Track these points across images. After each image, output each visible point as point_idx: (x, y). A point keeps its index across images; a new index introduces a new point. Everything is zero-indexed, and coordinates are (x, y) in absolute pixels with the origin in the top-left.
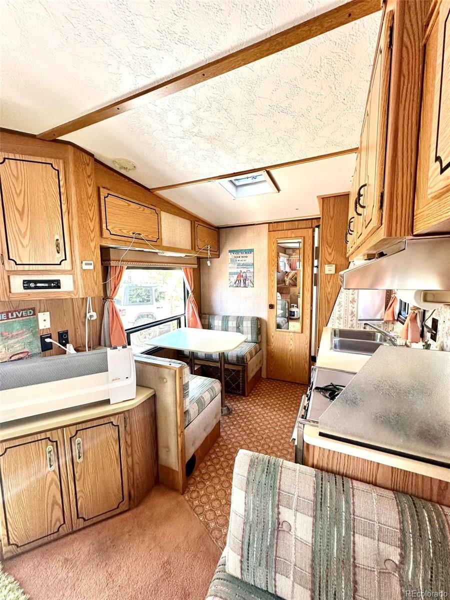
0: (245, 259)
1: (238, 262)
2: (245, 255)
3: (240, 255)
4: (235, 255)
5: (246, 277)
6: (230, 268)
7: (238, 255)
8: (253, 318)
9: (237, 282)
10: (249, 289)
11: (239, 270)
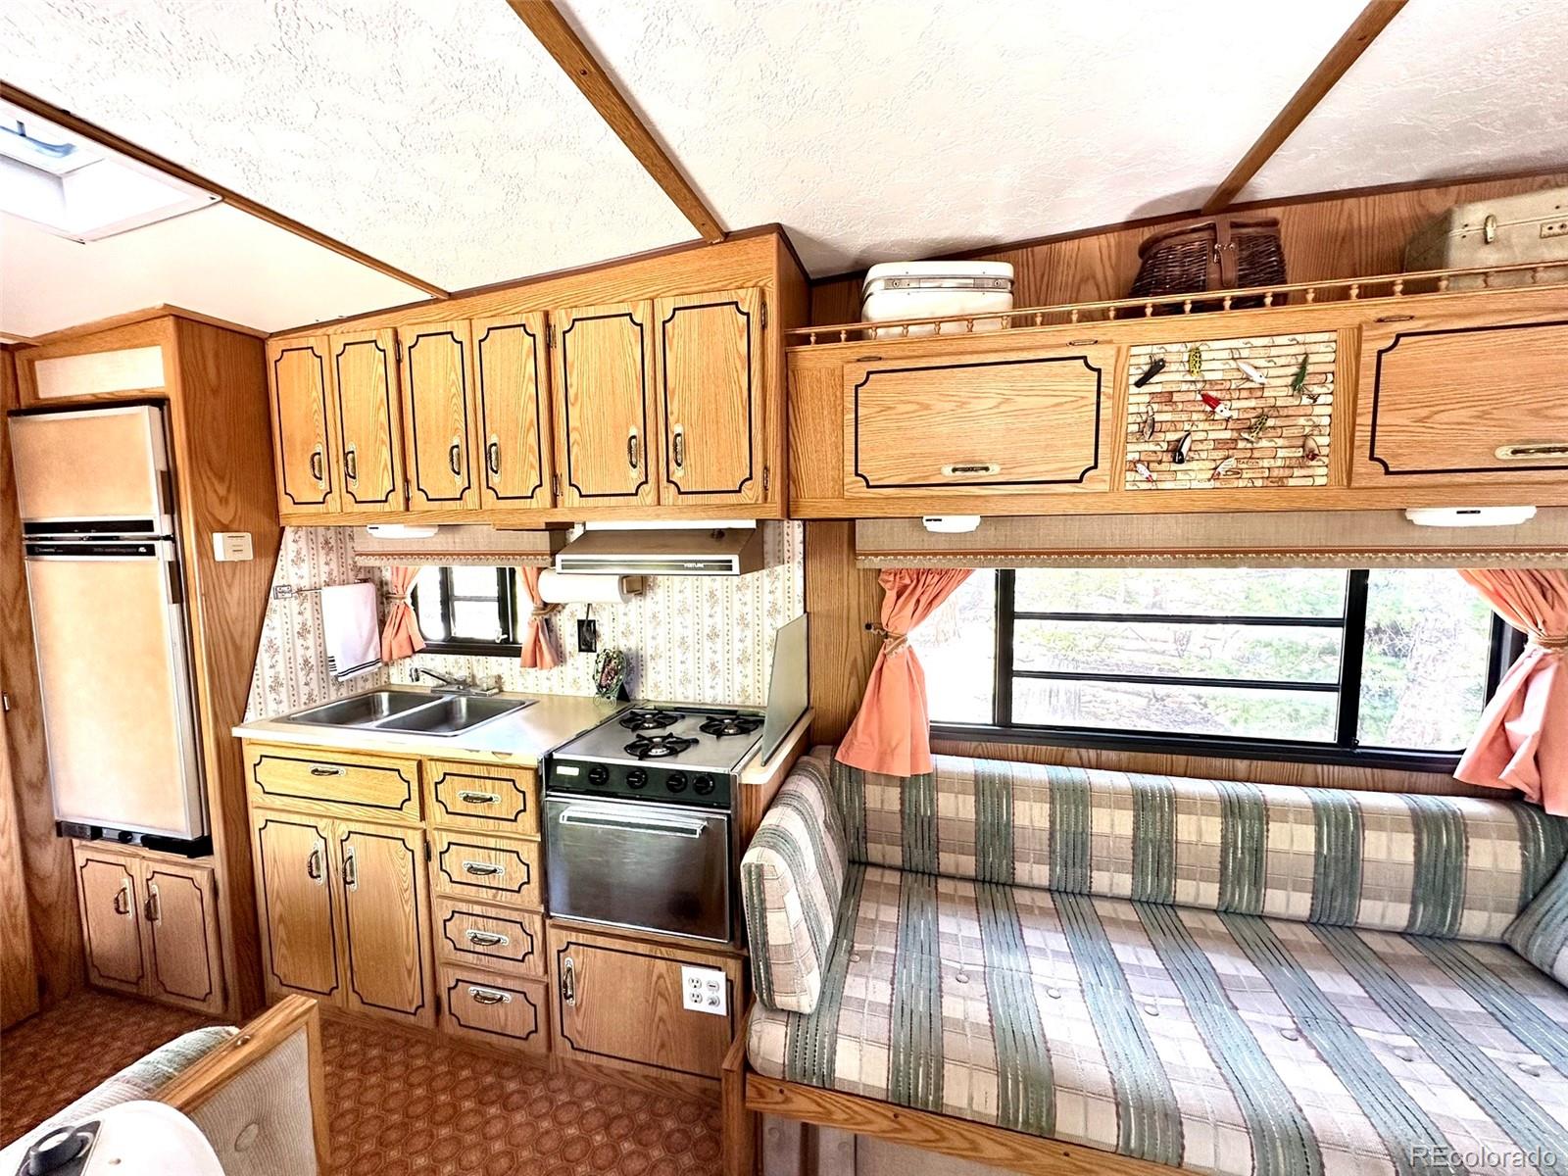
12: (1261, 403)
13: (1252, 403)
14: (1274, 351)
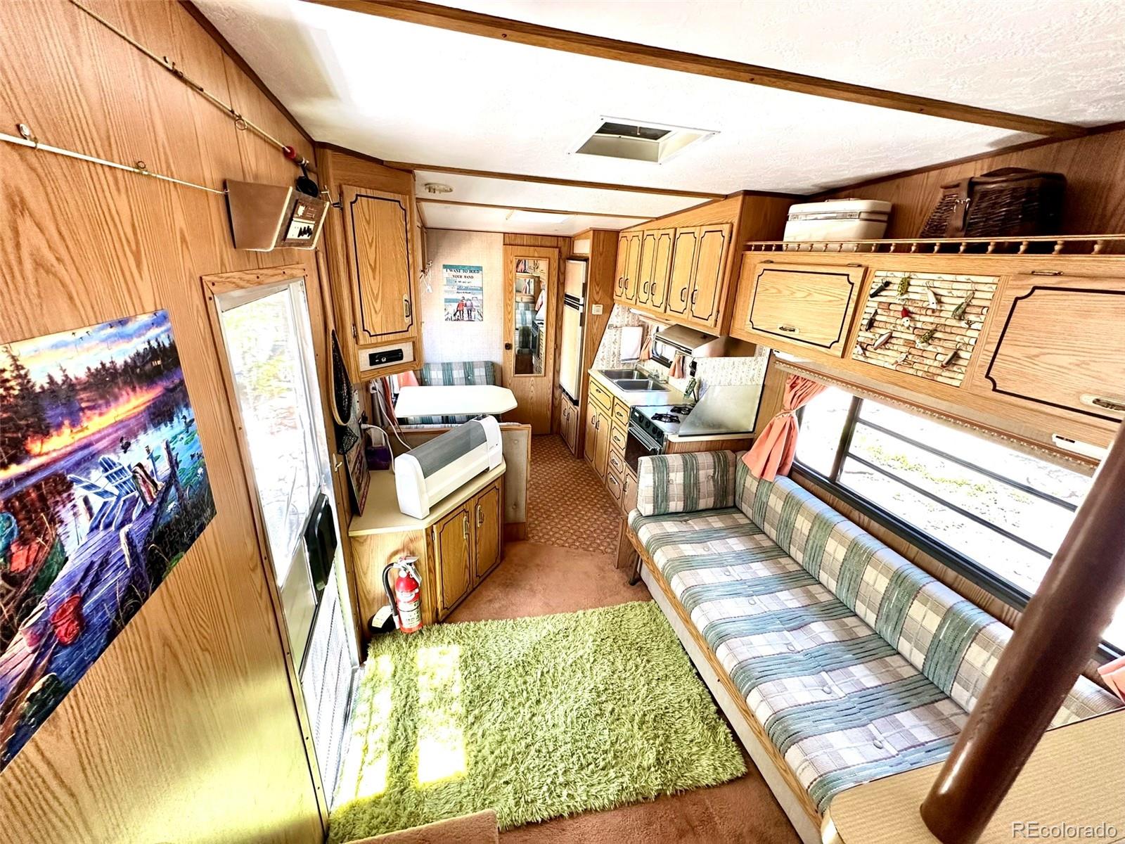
0: (470, 280)
1: (459, 284)
2: (468, 274)
3: (462, 273)
4: (455, 274)
5: (472, 306)
6: (446, 291)
7: (458, 274)
8: (486, 363)
9: (458, 314)
10: (477, 323)
11: (459, 297)
12: (937, 320)
13: (931, 319)
14: (956, 286)
